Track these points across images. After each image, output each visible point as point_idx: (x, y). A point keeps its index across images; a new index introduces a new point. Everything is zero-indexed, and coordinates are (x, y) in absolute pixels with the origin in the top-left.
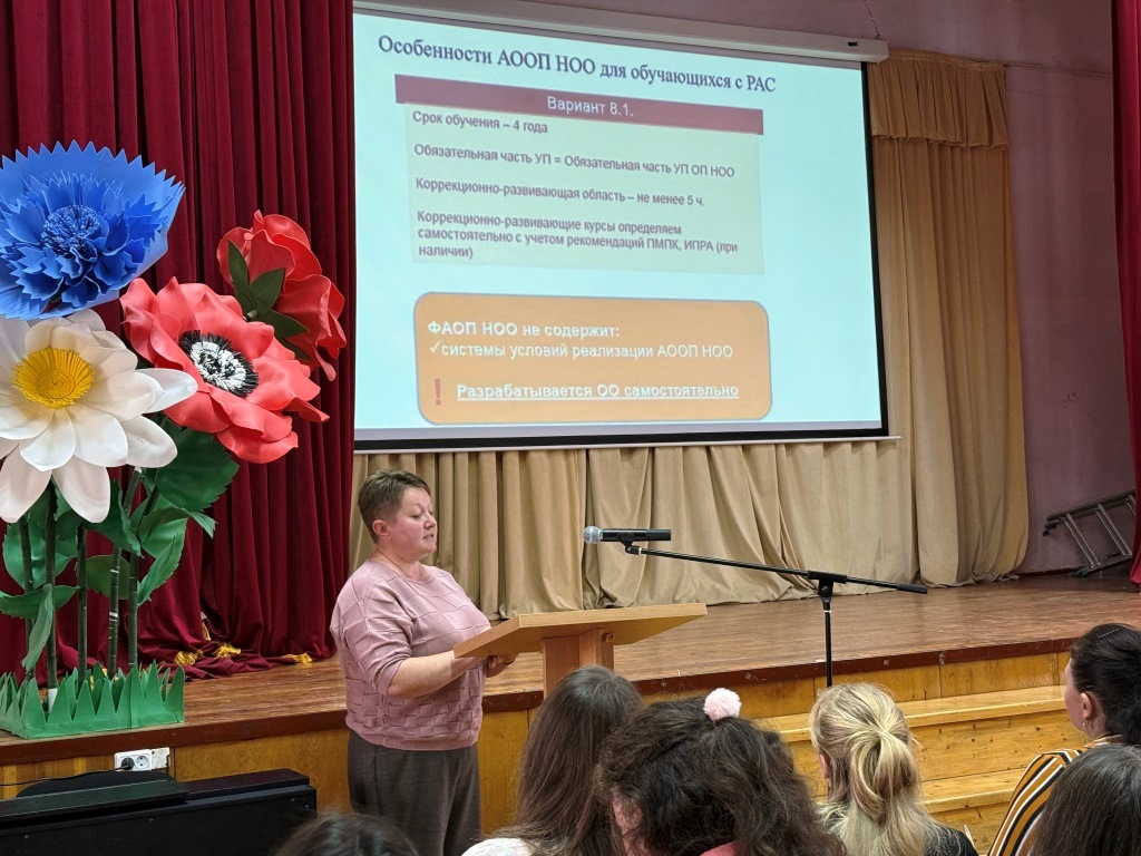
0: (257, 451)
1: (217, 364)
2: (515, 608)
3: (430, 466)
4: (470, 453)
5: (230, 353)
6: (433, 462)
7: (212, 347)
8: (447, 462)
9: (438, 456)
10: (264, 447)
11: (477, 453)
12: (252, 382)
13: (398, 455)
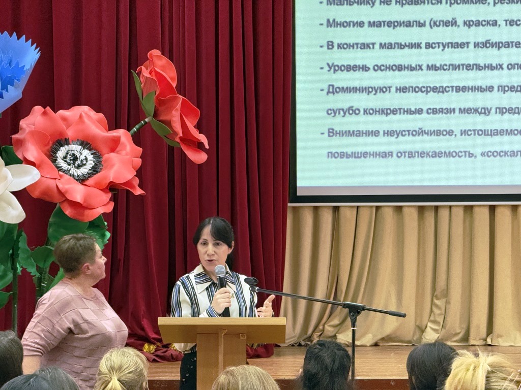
0: (83, 215)
1: (75, 159)
2: (500, 336)
3: (430, 217)
4: (466, 207)
5: (88, 151)
6: (433, 214)
7: (76, 148)
8: (444, 214)
9: (437, 207)
10: (87, 212)
11: (472, 207)
12: (95, 170)
13: (401, 207)
